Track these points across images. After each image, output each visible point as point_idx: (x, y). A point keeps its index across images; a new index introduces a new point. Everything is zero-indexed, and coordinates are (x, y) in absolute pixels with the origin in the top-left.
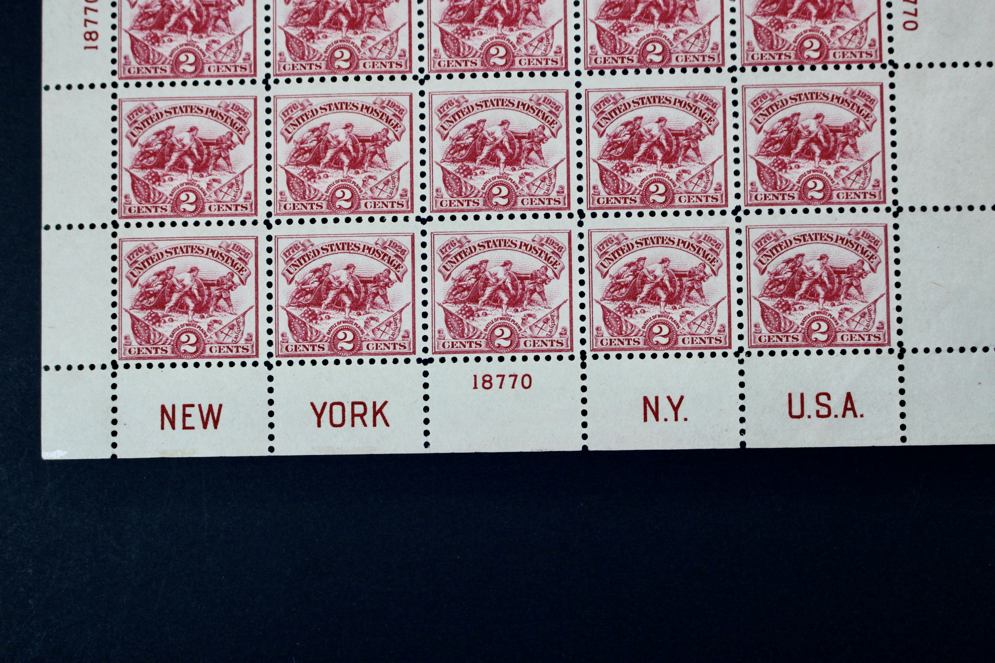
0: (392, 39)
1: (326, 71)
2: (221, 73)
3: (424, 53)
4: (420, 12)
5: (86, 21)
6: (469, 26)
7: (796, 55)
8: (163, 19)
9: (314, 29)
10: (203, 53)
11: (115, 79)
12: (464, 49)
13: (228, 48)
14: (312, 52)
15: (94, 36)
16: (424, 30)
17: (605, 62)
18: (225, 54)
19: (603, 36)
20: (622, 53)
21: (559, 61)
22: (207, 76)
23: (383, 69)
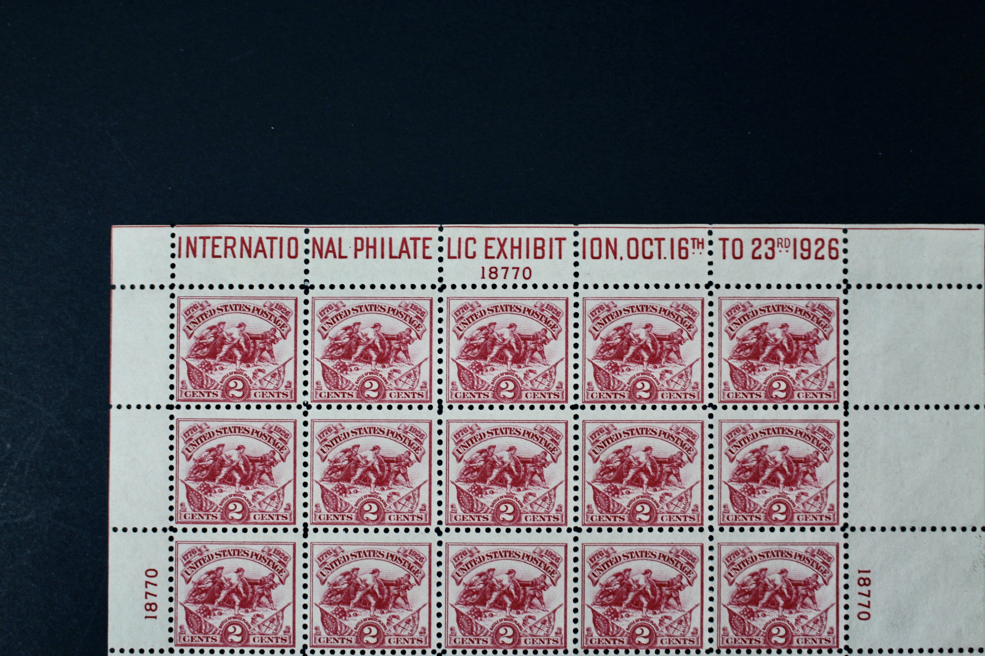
0: (413, 618)
1: (356, 645)
2: (264, 643)
3: (442, 630)
4: (439, 594)
5: (147, 593)
6: (482, 609)
7: (765, 640)
8: (214, 594)
9: (346, 608)
10: (249, 626)
11: (172, 645)
12: (477, 629)
13: (271, 622)
14: (344, 628)
15: (153, 607)
16: (442, 610)
17: (599, 643)
18: (268, 627)
19: (598, 619)
20: (615, 636)
21: (559, 641)
22: (252, 646)
23: (406, 644)
